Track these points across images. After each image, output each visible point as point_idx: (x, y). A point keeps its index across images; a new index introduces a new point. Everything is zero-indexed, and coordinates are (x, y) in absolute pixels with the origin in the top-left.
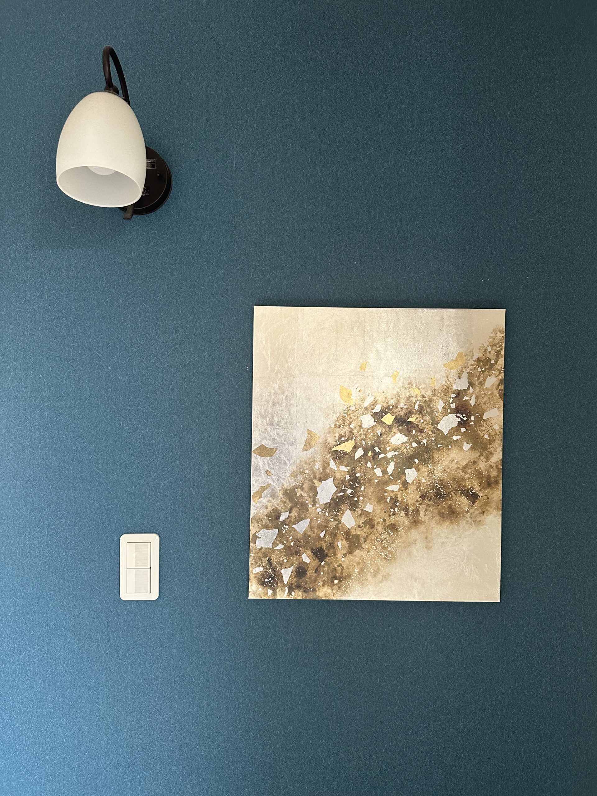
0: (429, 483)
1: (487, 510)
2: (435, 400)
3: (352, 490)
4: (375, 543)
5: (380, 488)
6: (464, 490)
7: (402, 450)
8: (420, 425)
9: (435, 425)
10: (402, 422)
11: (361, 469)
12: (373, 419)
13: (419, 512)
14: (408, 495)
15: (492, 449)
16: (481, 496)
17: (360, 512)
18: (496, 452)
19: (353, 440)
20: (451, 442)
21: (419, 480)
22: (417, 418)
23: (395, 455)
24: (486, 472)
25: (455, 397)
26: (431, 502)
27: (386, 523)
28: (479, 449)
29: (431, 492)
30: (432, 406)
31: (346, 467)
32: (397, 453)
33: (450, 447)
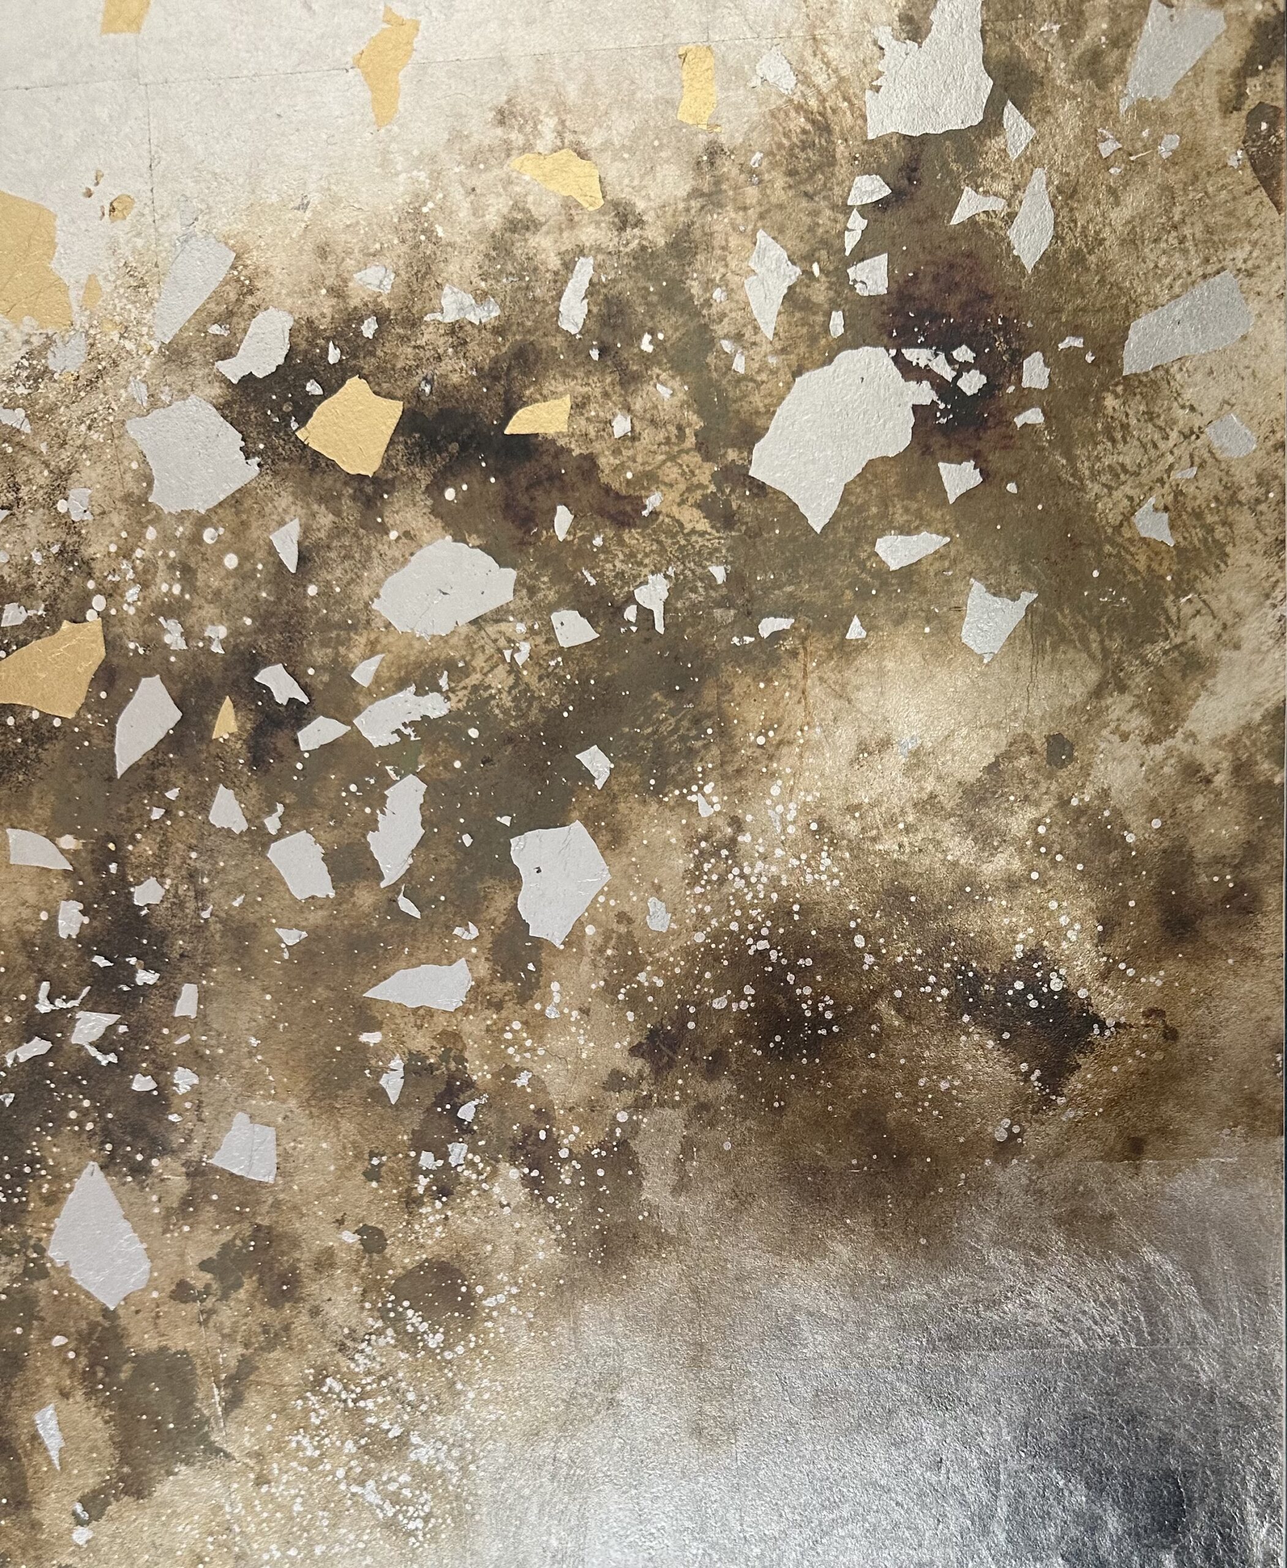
0: (699, 938)
1: (1163, 1131)
2: (718, 241)
3: (110, 1019)
4: (306, 1411)
5: (321, 992)
6: (979, 979)
7: (475, 679)
8: (606, 461)
9: (732, 455)
10: (464, 447)
11: (165, 843)
12: (234, 438)
13: (633, 1164)
14: (540, 1039)
15: (1202, 630)
16: (1110, 1022)
17: (178, 1183)
18: (1237, 647)
19: (90, 615)
20: (863, 595)
21: (622, 917)
22: (579, 406)
23: (424, 725)
24: (1156, 823)
25: (882, 205)
26: (724, 1088)
27: (387, 1262)
28: (1093, 636)
29: (719, 1004)
30: (695, 289)
31: (52, 837)
32: (435, 706)
33: (856, 631)
